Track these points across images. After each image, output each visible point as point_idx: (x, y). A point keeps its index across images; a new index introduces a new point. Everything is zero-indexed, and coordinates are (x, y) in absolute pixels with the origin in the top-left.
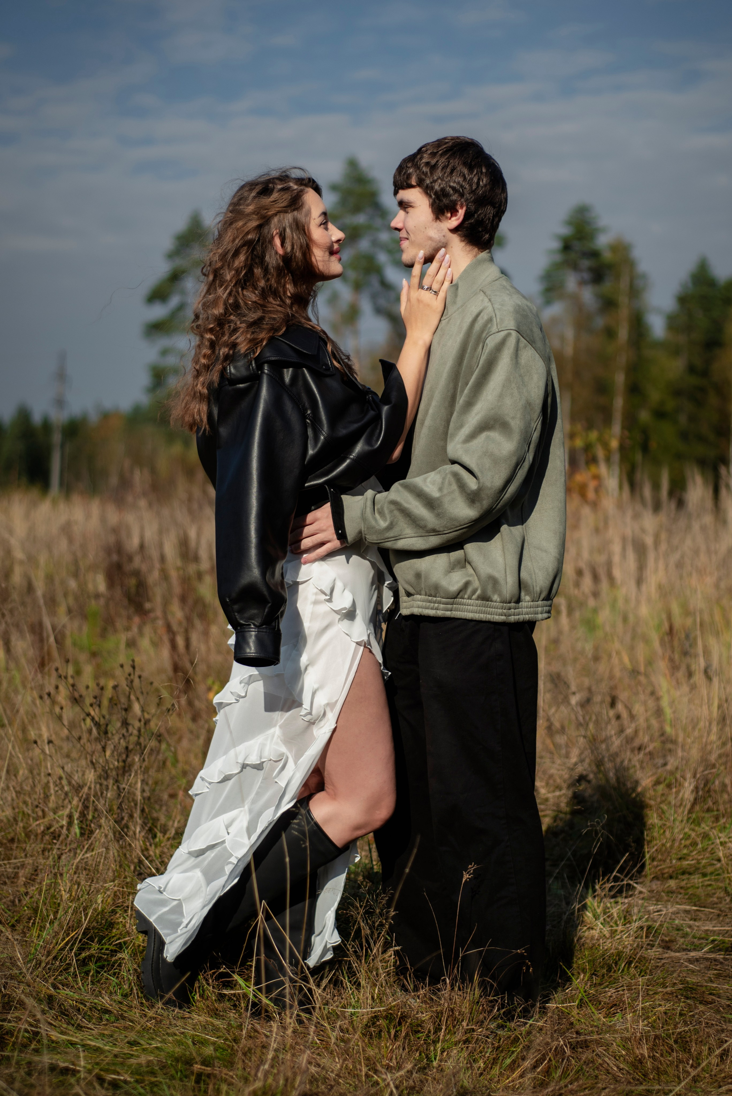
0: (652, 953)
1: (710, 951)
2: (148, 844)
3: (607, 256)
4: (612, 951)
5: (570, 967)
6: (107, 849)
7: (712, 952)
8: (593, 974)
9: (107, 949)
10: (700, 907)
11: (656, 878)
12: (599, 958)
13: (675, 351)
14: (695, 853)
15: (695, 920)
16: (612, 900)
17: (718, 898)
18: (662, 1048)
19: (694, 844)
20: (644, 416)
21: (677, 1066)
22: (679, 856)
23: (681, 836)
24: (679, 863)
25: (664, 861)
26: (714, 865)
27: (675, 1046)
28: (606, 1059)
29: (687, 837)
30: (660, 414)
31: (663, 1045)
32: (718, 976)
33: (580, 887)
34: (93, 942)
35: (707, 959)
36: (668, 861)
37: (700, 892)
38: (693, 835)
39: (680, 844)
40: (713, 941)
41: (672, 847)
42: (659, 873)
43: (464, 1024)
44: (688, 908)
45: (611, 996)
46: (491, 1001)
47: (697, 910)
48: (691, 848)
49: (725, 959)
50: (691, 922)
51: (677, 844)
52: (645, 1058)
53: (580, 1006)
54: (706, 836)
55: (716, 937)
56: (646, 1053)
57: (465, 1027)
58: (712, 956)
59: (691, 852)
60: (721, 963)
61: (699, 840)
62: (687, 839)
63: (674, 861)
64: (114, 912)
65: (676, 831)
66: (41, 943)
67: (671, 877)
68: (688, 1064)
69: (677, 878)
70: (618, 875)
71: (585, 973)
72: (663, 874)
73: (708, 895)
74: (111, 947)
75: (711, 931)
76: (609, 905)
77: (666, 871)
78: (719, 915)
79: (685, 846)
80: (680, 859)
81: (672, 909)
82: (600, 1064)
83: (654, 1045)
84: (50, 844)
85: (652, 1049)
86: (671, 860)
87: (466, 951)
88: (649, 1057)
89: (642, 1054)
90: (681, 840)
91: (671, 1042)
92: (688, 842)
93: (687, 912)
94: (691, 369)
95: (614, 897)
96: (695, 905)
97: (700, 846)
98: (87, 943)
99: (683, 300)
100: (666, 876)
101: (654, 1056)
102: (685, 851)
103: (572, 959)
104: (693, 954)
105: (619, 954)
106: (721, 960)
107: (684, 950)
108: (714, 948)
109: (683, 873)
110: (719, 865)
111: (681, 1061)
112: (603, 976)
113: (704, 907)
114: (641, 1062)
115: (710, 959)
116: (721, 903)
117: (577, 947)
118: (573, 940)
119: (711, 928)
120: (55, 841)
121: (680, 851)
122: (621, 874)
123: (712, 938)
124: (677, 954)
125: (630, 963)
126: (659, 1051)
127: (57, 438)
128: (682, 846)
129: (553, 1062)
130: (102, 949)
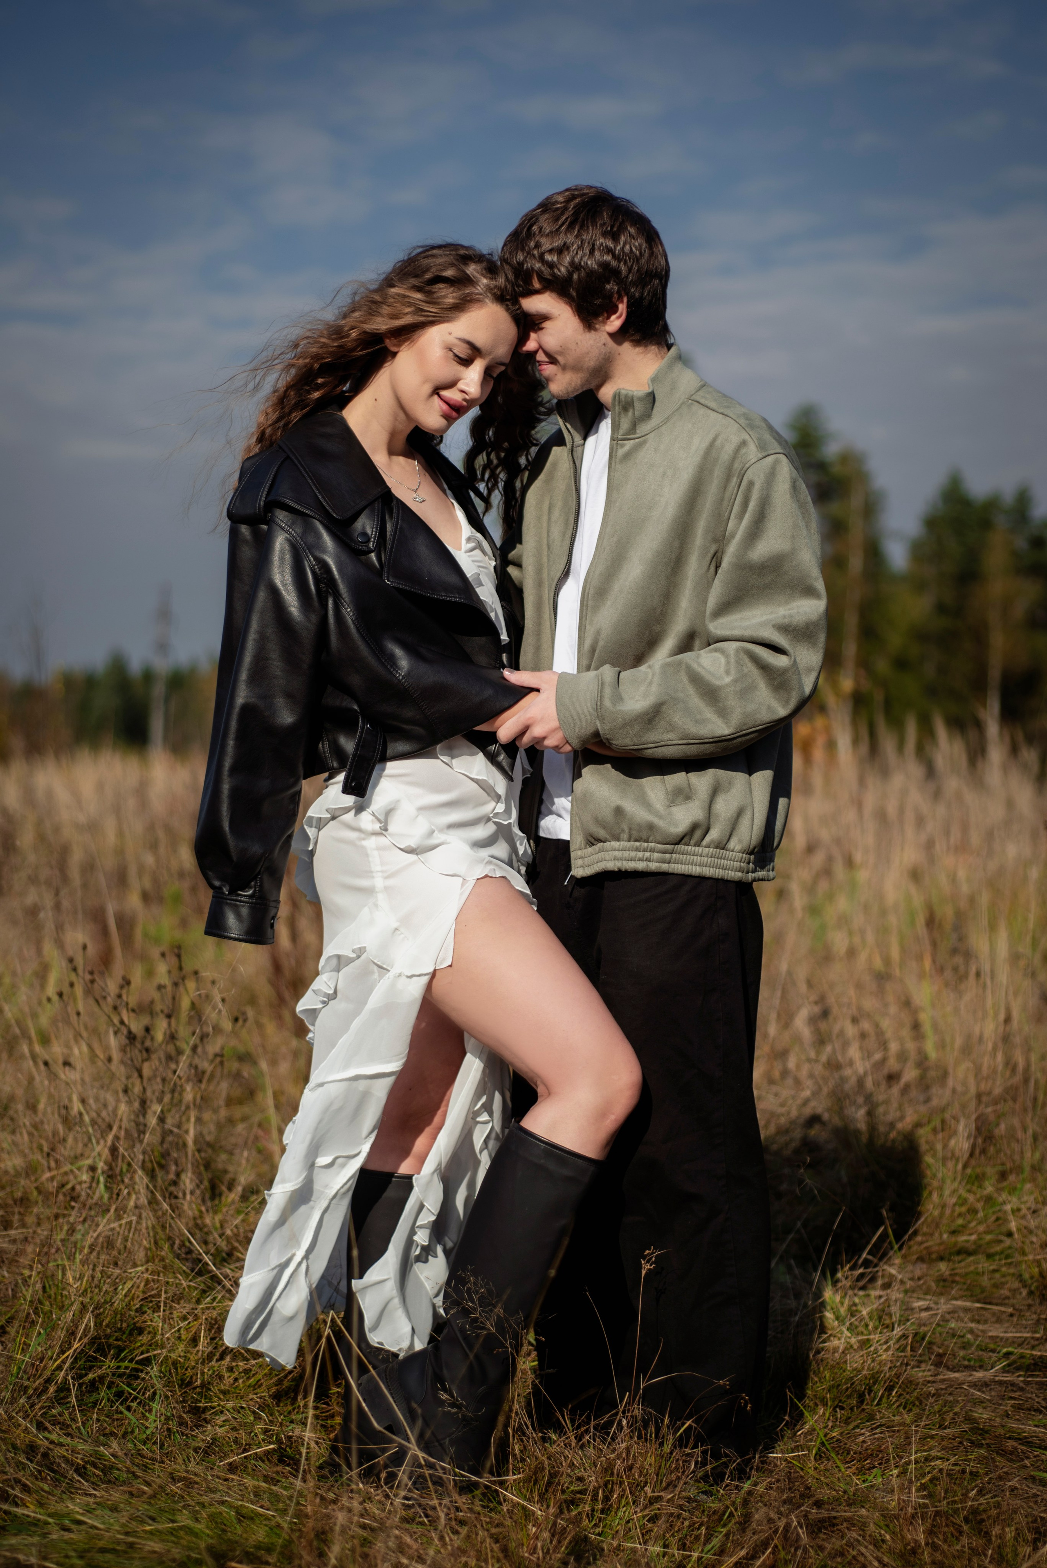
0: (922, 1373)
1: (1004, 1370)
2: (203, 1209)
3: (836, 469)
4: (865, 1372)
5: (801, 1396)
6: (140, 1217)
7: (1008, 1372)
8: (837, 1406)
9: (126, 1368)
10: (985, 1303)
11: (921, 1259)
12: (846, 1383)
13: (919, 585)
14: (973, 1224)
15: (978, 1322)
16: (861, 1293)
17: (1010, 1290)
18: (945, 1529)
19: (973, 1211)
20: (882, 666)
21: (970, 1560)
22: (953, 1228)
23: (954, 1200)
24: (953, 1239)
25: (932, 1235)
26: (1001, 1241)
27: (965, 1528)
28: (863, 1550)
29: (963, 1202)
30: (901, 664)
31: (947, 1525)
32: (1018, 1408)
33: (817, 1276)
34: (105, 1356)
35: (1001, 1383)
36: (937, 1235)
37: (985, 1281)
38: (971, 1198)
39: (953, 1211)
40: (1008, 1354)
41: (942, 1215)
42: (925, 1252)
43: (648, 1489)
44: (968, 1304)
45: (864, 1442)
46: (688, 1455)
47: (982, 1308)
48: (969, 1217)
49: (1027, 1383)
50: (973, 1325)
51: (948, 1212)
52: (920, 1546)
53: (819, 1457)
54: (989, 1200)
55: (1010, 1349)
56: (921, 1538)
57: (650, 1494)
58: (1007, 1378)
59: (969, 1222)
60: (1022, 1389)
61: (979, 1206)
62: (962, 1205)
63: (945, 1236)
64: (140, 1311)
65: (947, 1192)
66: (27, 1359)
67: (942, 1259)
68: (986, 1555)
69: (949, 1260)
70: (870, 1257)
71: (825, 1405)
72: (930, 1254)
73: (996, 1286)
74: (133, 1365)
75: (1002, 1339)
76: (857, 1300)
77: (935, 1248)
78: (1011, 1315)
79: (960, 1215)
80: (953, 1233)
81: (944, 1306)
82: (854, 1557)
83: (933, 1526)
84: (66, 1208)
85: (930, 1532)
86: (941, 1235)
87: (650, 1378)
88: (927, 1544)
89: (916, 1541)
90: (954, 1205)
91: (959, 1520)
92: (963, 1209)
93: (967, 1310)
94: (941, 609)
95: (863, 1288)
96: (978, 1301)
97: (981, 1214)
98: (96, 1358)
99: (931, 523)
100: (934, 1256)
101: (933, 1542)
102: (960, 1221)
103: (806, 1384)
104: (979, 1374)
105: (875, 1378)
106: (1022, 1385)
107: (967, 1367)
108: (1009, 1365)
109: (959, 1253)
110: (1008, 1242)
111: (974, 1551)
112: (852, 1409)
113: (990, 1303)
114: (914, 1552)
115: (1005, 1382)
116: (1014, 1297)
117: (814, 1365)
118: (808, 1356)
119: (1002, 1335)
120: (73, 1204)
121: (953, 1221)
122: (874, 1256)
123: (1005, 1350)
124: (957, 1375)
125: (890, 1389)
126: (941, 1537)
127: (159, 690)
128: (956, 1214)
129: (782, 1554)
130: (119, 1367)
